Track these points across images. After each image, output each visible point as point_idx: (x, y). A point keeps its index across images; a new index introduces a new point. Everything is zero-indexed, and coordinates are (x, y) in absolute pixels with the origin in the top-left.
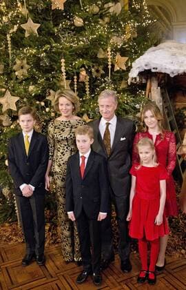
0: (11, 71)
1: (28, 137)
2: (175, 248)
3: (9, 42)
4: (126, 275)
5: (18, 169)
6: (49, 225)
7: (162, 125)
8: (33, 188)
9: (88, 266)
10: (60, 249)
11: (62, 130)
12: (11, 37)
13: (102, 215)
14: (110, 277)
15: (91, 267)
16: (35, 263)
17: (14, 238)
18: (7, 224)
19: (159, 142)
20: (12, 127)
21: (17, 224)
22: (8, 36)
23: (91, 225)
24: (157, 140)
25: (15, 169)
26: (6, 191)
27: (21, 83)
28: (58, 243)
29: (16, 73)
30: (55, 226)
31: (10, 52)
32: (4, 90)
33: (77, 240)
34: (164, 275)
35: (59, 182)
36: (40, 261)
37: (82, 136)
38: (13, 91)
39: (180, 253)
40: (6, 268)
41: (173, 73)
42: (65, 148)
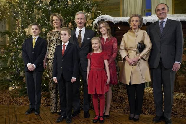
2: (115, 108)
5: (27, 55)
8: (35, 66)
11: (54, 35)
13: (74, 79)
14: (77, 120)
19: (107, 42)
23: (67, 85)
33: (59, 100)
34: (108, 119)
35: (50, 64)
36: (36, 112)
39: (118, 110)
40: (16, 115)
41: (115, 22)
42: (55, 45)
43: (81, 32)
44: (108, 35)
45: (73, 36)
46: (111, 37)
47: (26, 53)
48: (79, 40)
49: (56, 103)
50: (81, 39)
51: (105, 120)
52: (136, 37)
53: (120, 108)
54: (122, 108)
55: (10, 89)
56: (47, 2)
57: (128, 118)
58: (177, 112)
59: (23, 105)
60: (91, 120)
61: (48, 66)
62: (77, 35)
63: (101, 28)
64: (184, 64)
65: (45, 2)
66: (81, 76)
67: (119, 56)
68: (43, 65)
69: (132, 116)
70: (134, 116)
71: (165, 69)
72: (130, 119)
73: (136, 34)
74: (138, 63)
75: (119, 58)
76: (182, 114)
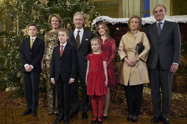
1: (33, 39)
2: (113, 109)
7: (108, 34)
8: (32, 67)
11: (52, 35)
13: (72, 80)
14: (75, 121)
15: (63, 115)
19: (106, 43)
24: (105, 42)
25: (23, 56)
34: (106, 120)
36: (34, 113)
37: (62, 32)
39: (116, 111)
40: (13, 116)
41: (113, 23)
42: (53, 46)
43: (79, 33)
44: (106, 36)
45: (71, 36)
46: (109, 38)
47: (24, 54)
48: (77, 41)
49: (54, 104)
51: (104, 121)
52: (135, 38)
53: (118, 109)
54: (121, 109)
55: (7, 90)
56: (45, 2)
57: (126, 119)
58: (175, 113)
59: (20, 106)
60: (89, 122)
61: (46, 67)
62: (75, 36)
63: (100, 29)
64: (182, 65)
65: (43, 2)
66: (79, 77)
67: (117, 57)
68: (40, 66)
69: (130, 117)
70: (133, 117)
71: (163, 70)
72: (129, 119)
73: (135, 35)
74: (137, 64)
75: (118, 59)
76: (180, 114)
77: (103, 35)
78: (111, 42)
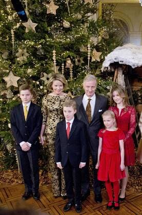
0: (14, 58)
1: (27, 107)
2: (132, 185)
3: (13, 36)
4: (99, 205)
5: (18, 131)
6: (41, 171)
8: (30, 145)
9: (72, 199)
10: (51, 188)
11: (53, 103)
12: (14, 32)
13: (83, 164)
14: (87, 206)
16: (32, 198)
17: (16, 180)
18: (10, 171)
19: (123, 114)
20: (14, 99)
21: (17, 170)
22: (12, 31)
23: (74, 171)
25: (16, 130)
26: (9, 147)
27: (21, 66)
28: (49, 183)
29: (18, 59)
30: (46, 171)
31: (13, 43)
32: (8, 71)
33: (63, 182)
35: (51, 141)
37: (68, 108)
38: (15, 72)
40: (10, 202)
41: (134, 65)
42: (56, 116)
44: (123, 105)
47: (17, 127)
48: (87, 113)
50: (91, 111)
51: (121, 205)
60: (104, 206)
77: (119, 103)
78: (130, 112)
